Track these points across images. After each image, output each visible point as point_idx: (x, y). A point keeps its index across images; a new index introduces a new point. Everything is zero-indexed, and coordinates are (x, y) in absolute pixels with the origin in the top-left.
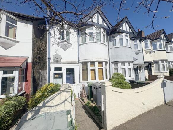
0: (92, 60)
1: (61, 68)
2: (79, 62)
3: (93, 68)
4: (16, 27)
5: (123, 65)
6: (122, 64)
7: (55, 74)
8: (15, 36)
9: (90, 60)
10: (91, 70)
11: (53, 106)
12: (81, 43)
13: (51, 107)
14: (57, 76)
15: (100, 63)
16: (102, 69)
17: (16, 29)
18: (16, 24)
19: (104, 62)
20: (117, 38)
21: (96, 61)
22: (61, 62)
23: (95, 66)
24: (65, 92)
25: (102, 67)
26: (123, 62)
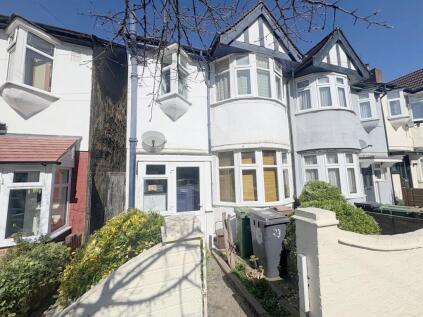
0: (246, 146)
1: (164, 166)
2: (211, 153)
3: (249, 166)
4: (52, 61)
5: (331, 160)
6: (328, 158)
7: (149, 182)
8: (49, 85)
9: (240, 147)
10: (245, 172)
11: (140, 302)
12: (215, 102)
13: (130, 303)
14: (152, 188)
15: (269, 153)
16: (275, 170)
17: (52, 67)
18: (52, 55)
19: (280, 150)
20: (315, 87)
21: (258, 149)
22: (164, 151)
23: (254, 161)
24: (182, 249)
25: (275, 164)
26: (332, 153)
